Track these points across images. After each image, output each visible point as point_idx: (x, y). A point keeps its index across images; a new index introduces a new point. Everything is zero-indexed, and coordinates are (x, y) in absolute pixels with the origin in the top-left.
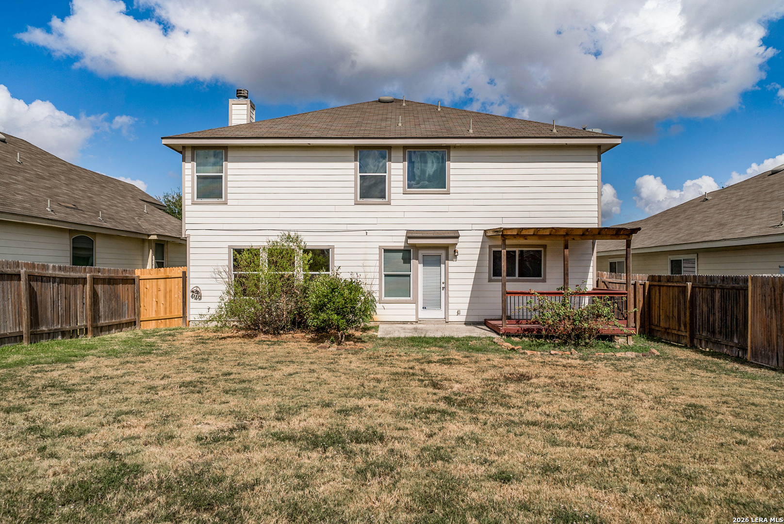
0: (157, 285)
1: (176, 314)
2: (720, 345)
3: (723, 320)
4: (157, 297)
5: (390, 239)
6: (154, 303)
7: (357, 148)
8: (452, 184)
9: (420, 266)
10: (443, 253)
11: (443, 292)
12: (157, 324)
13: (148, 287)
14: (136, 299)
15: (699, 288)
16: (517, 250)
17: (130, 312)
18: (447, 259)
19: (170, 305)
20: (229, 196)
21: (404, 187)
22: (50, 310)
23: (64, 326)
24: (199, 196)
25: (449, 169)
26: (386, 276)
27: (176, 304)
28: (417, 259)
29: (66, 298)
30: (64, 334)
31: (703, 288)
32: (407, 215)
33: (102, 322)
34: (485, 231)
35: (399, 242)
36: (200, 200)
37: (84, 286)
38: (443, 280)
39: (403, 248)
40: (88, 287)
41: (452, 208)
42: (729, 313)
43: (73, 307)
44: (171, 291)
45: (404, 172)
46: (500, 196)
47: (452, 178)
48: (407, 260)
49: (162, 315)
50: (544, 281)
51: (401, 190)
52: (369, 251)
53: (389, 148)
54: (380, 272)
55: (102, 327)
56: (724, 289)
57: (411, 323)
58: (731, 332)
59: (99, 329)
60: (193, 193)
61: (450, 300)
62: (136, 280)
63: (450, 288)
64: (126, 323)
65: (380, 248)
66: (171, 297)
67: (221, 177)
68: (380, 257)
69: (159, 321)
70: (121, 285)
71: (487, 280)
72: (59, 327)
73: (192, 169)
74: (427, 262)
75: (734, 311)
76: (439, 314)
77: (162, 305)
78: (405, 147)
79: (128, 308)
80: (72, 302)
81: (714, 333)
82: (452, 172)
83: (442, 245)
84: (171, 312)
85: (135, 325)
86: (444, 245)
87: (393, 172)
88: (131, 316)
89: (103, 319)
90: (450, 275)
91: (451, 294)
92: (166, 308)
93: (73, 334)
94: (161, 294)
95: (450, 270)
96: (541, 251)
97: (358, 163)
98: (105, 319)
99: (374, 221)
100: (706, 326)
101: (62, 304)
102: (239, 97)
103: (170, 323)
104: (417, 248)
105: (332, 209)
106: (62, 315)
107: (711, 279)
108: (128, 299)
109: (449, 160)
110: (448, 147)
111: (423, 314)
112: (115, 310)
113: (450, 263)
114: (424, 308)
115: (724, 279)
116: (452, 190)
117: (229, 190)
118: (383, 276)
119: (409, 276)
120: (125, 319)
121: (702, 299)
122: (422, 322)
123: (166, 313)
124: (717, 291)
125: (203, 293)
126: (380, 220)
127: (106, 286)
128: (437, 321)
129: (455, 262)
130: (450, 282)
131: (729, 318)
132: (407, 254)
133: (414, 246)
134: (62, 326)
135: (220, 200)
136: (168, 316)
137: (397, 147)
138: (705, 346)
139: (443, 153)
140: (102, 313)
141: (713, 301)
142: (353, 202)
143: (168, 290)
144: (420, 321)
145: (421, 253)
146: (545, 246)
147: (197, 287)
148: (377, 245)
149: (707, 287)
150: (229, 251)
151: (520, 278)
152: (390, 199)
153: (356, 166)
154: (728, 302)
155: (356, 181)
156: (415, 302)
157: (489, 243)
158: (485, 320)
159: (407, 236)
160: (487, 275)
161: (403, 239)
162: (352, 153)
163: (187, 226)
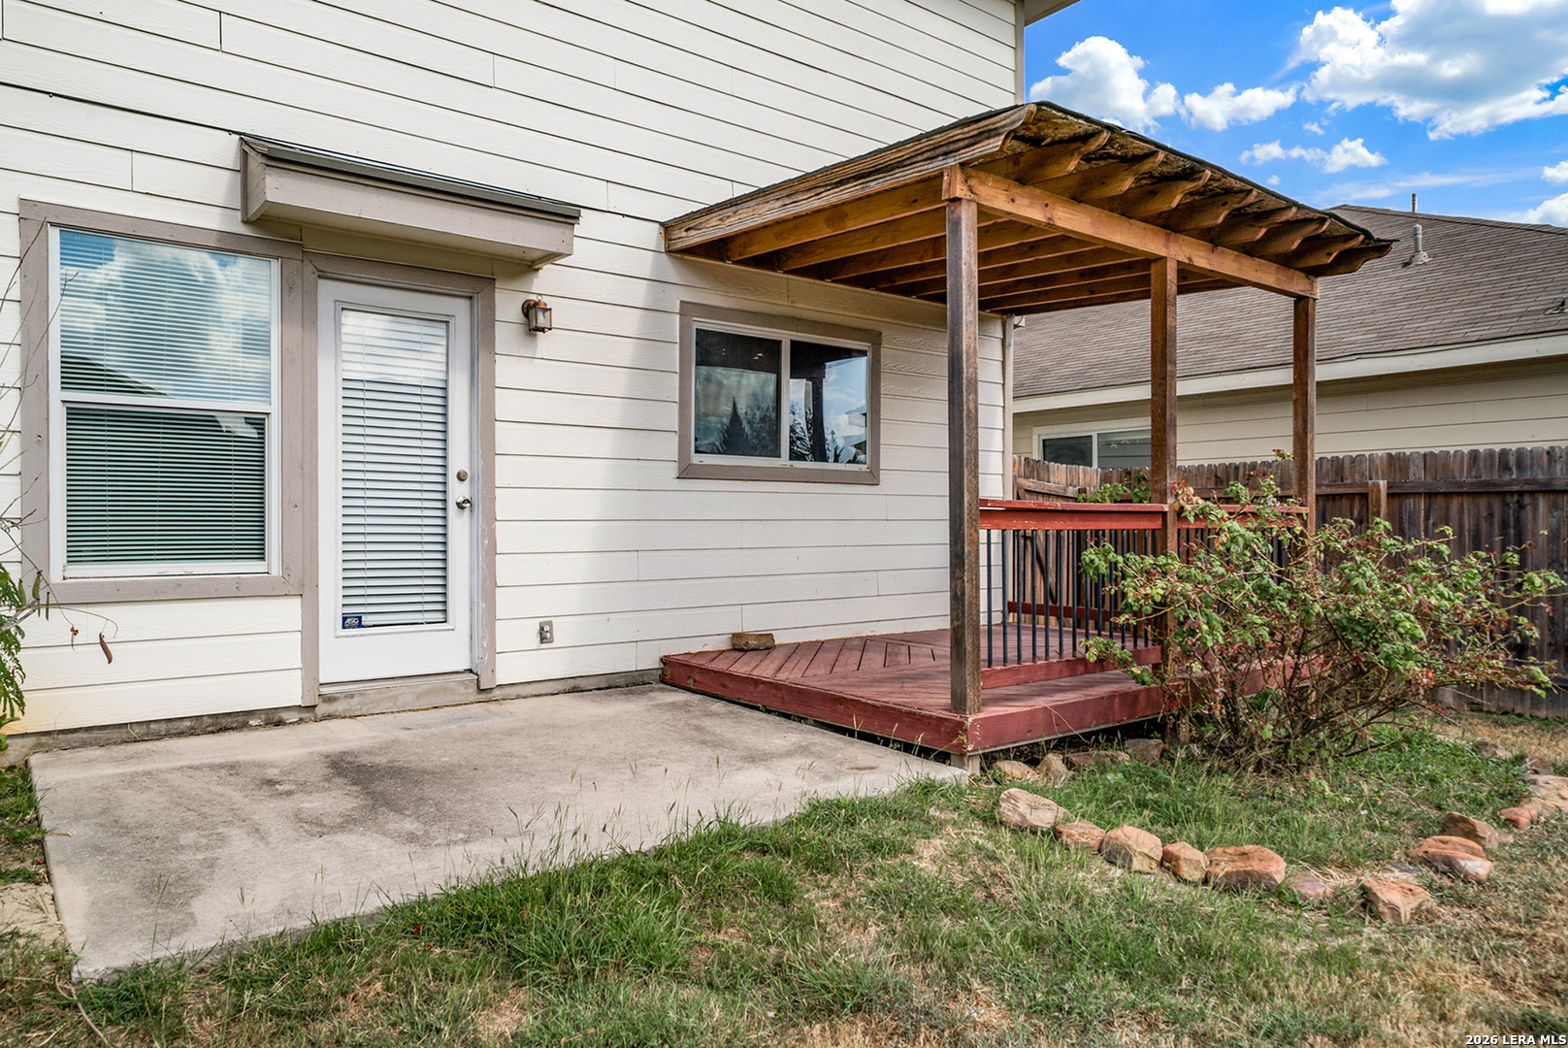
11: (460, 526)
15: (1429, 495)
16: (787, 338)
31: (1451, 494)
34: (667, 228)
38: (459, 460)
50: (875, 477)
61: (507, 570)
63: (505, 504)
65: (28, 212)
71: (673, 469)
90: (505, 437)
91: (506, 536)
104: (311, 256)
111: (348, 660)
113: (506, 371)
114: (352, 621)
122: (339, 707)
129: (526, 367)
130: (505, 471)
144: (329, 699)
146: (876, 337)
149: (1484, 491)
156: (301, 585)
157: (685, 288)
158: (666, 661)
159: (244, 171)
160: (670, 447)
161: (221, 187)
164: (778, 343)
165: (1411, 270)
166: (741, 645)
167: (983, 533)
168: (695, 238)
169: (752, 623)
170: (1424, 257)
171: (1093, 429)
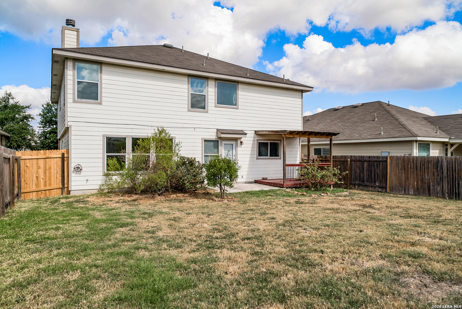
0: (37, 164)
1: (55, 186)
2: (367, 187)
3: (369, 176)
4: (37, 172)
6: (35, 178)
7: (189, 76)
8: (240, 103)
9: (223, 150)
10: (234, 142)
12: (37, 195)
13: (28, 165)
14: (19, 175)
15: (354, 161)
16: (269, 142)
18: (237, 146)
19: (50, 179)
20: (103, 99)
21: (215, 103)
24: (79, 97)
25: (239, 95)
26: (205, 156)
27: (55, 178)
28: (222, 146)
31: (356, 161)
32: (217, 120)
34: (255, 131)
35: (213, 136)
36: (80, 100)
39: (214, 139)
41: (239, 118)
42: (373, 172)
44: (50, 168)
45: (215, 94)
47: (240, 100)
48: (217, 147)
49: (42, 188)
50: (281, 158)
51: (214, 105)
52: (196, 141)
53: (207, 78)
54: (202, 154)
56: (370, 162)
58: (374, 181)
60: (74, 94)
62: (18, 160)
65: (202, 139)
66: (50, 173)
67: (97, 84)
68: (202, 144)
69: (40, 192)
71: (256, 158)
73: (74, 76)
75: (376, 171)
77: (42, 179)
78: (216, 79)
81: (363, 181)
82: (240, 97)
83: (234, 138)
84: (50, 184)
85: (18, 196)
86: (236, 139)
87: (209, 93)
90: (239, 156)
92: (46, 182)
94: (41, 172)
95: (238, 153)
96: (279, 143)
97: (190, 86)
99: (199, 122)
100: (358, 179)
103: (50, 193)
104: (222, 139)
107: (362, 157)
109: (238, 90)
110: (238, 82)
113: (238, 149)
115: (370, 157)
116: (240, 107)
117: (103, 95)
121: (356, 166)
123: (45, 186)
124: (365, 163)
125: (83, 169)
126: (202, 122)
129: (241, 148)
131: (373, 175)
132: (217, 143)
135: (96, 101)
136: (48, 188)
137: (211, 78)
138: (357, 187)
139: (235, 85)
141: (363, 168)
142: (186, 110)
143: (48, 168)
145: (224, 142)
146: (280, 140)
147: (79, 165)
148: (200, 137)
149: (360, 161)
150: (103, 139)
151: (270, 157)
152: (208, 110)
153: (188, 87)
154: (372, 167)
155: (188, 97)
157: (257, 138)
158: (255, 180)
159: (217, 132)
160: (256, 156)
161: (215, 134)
162: (186, 79)
163: (69, 119)
164: (268, 143)
165: (374, 122)
166: (263, 179)
167: (286, 167)
168: (259, 133)
169: (265, 177)
170: (376, 119)
171: (321, 147)
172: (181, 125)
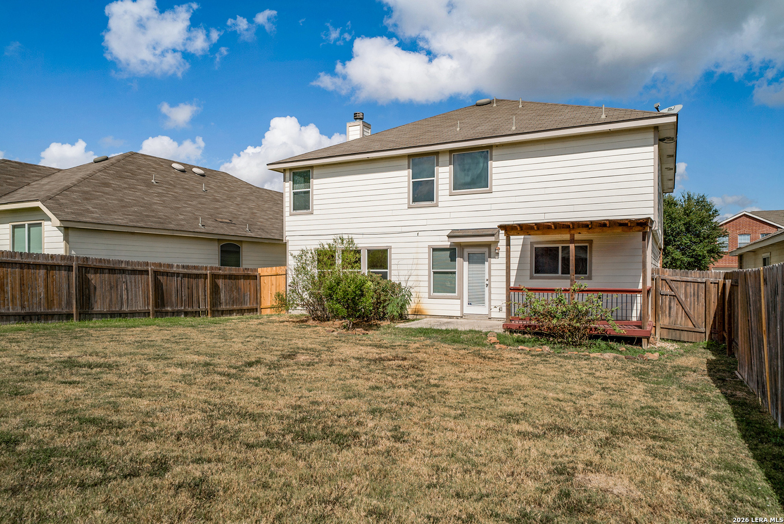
0: (271, 281)
4: (271, 289)
5: (438, 238)
6: (270, 295)
7: (410, 156)
8: (494, 183)
9: (466, 264)
10: (486, 250)
11: (487, 289)
12: (271, 312)
13: (266, 281)
14: (257, 291)
16: (560, 246)
17: (252, 301)
18: (490, 257)
20: (315, 207)
21: (450, 189)
22: (174, 296)
23: (187, 308)
24: (295, 209)
25: (492, 168)
26: (435, 273)
28: (462, 257)
29: (188, 288)
30: (186, 314)
32: (453, 215)
33: (223, 307)
35: (446, 241)
36: (295, 212)
37: (205, 280)
38: (487, 277)
39: (449, 247)
40: (208, 280)
41: (494, 207)
43: (195, 295)
44: (279, 285)
45: (450, 175)
46: (542, 191)
47: (494, 177)
48: (453, 258)
50: (590, 278)
51: (447, 192)
52: (420, 250)
53: (437, 153)
54: (429, 270)
55: (223, 311)
57: (457, 317)
59: (220, 313)
60: (290, 207)
61: (493, 297)
62: (258, 277)
63: (493, 285)
64: (248, 309)
65: (429, 247)
67: (309, 192)
68: (429, 255)
69: (272, 309)
70: (242, 280)
71: (529, 277)
72: (183, 308)
73: (290, 187)
74: (471, 260)
76: (482, 310)
77: (274, 296)
78: (451, 151)
79: (250, 298)
80: (195, 291)
82: (494, 171)
83: (485, 243)
85: (257, 311)
86: (487, 243)
87: (440, 176)
88: (253, 304)
89: (224, 305)
90: (493, 273)
91: (493, 291)
93: (196, 314)
94: (274, 288)
95: (493, 267)
96: (586, 247)
97: (411, 170)
98: (226, 305)
99: (424, 222)
101: (185, 292)
102: (356, 119)
104: (462, 246)
105: (390, 213)
106: (185, 300)
108: (250, 291)
109: (491, 160)
110: (490, 147)
111: (468, 310)
112: (236, 298)
113: (493, 260)
114: (469, 304)
116: (494, 189)
117: (315, 202)
118: (432, 273)
119: (455, 273)
120: (248, 306)
122: (466, 317)
126: (429, 222)
127: (227, 281)
128: (481, 316)
129: (497, 260)
130: (493, 279)
132: (453, 252)
133: (459, 245)
134: (185, 308)
135: (308, 211)
137: (444, 152)
139: (486, 152)
140: (224, 301)
142: (406, 206)
145: (467, 251)
146: (590, 242)
148: (427, 244)
150: (315, 253)
151: (563, 275)
152: (437, 202)
153: (409, 173)
155: (409, 187)
156: (461, 297)
157: (531, 239)
160: (528, 273)
162: (405, 162)
163: (287, 234)
164: (558, 247)
172: (399, 229)
